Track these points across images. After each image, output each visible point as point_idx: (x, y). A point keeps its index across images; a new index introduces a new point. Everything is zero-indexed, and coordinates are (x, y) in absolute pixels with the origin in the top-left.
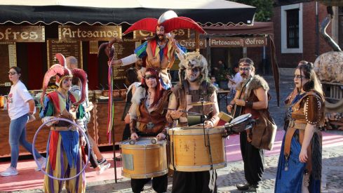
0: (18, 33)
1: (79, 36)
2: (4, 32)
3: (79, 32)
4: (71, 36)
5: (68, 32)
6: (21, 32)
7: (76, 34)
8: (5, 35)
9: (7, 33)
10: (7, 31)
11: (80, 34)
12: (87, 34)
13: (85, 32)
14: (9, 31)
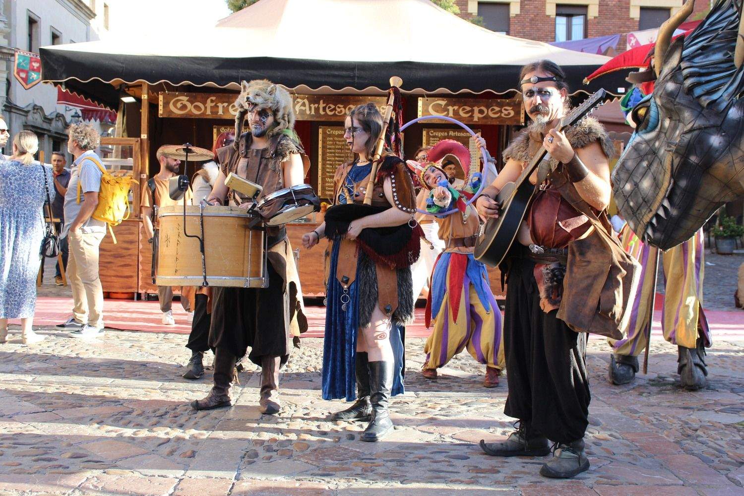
0: (226, 104)
1: (322, 112)
2: (204, 103)
3: (322, 105)
4: (308, 112)
5: (304, 105)
6: (230, 103)
7: (317, 110)
8: (206, 108)
9: (209, 104)
10: (209, 101)
11: (324, 109)
12: (334, 109)
13: (333, 107)
14: (212, 101)
